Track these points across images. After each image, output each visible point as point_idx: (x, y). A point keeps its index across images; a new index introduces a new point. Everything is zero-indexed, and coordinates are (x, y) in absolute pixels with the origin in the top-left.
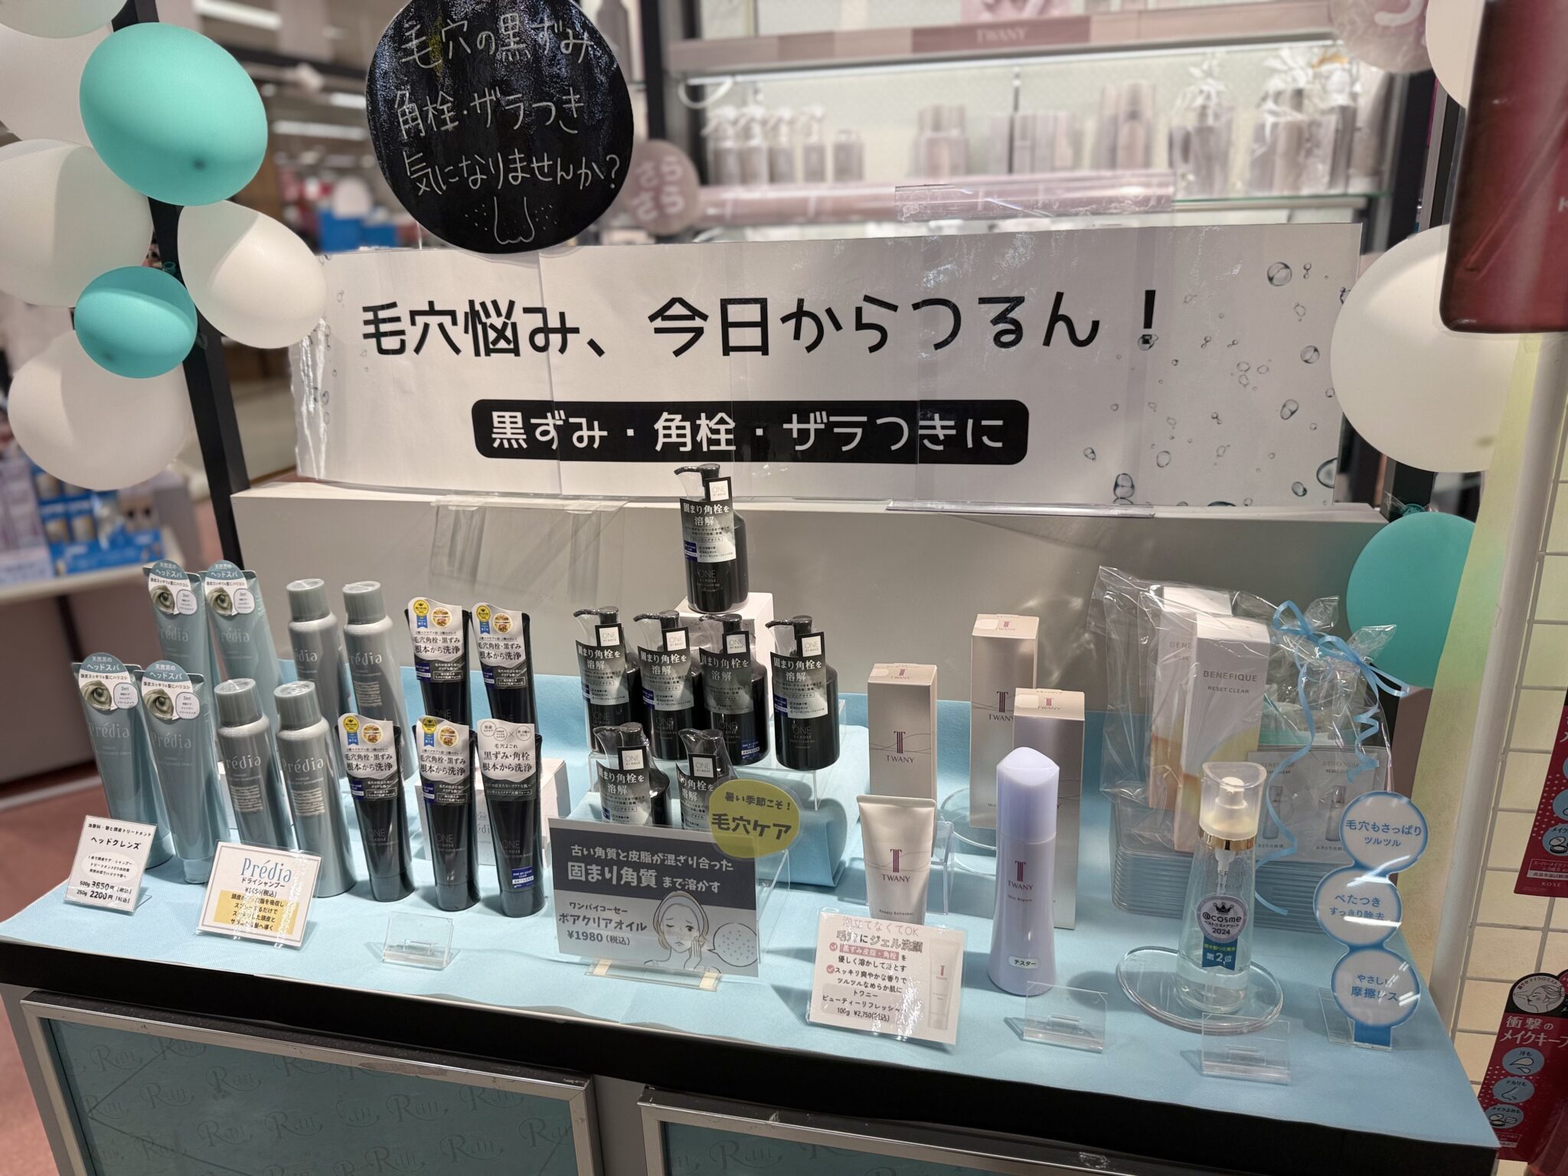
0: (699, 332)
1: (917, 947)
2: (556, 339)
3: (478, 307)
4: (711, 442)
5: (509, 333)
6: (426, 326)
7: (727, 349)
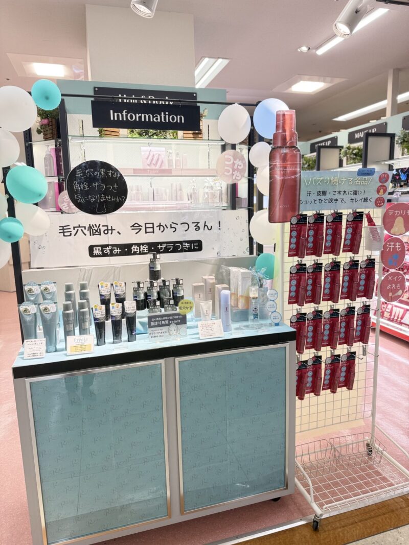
0: (140, 229)
1: (214, 324)
2: (110, 232)
3: (91, 225)
4: (143, 251)
5: (99, 231)
6: (78, 230)
7: (146, 232)
